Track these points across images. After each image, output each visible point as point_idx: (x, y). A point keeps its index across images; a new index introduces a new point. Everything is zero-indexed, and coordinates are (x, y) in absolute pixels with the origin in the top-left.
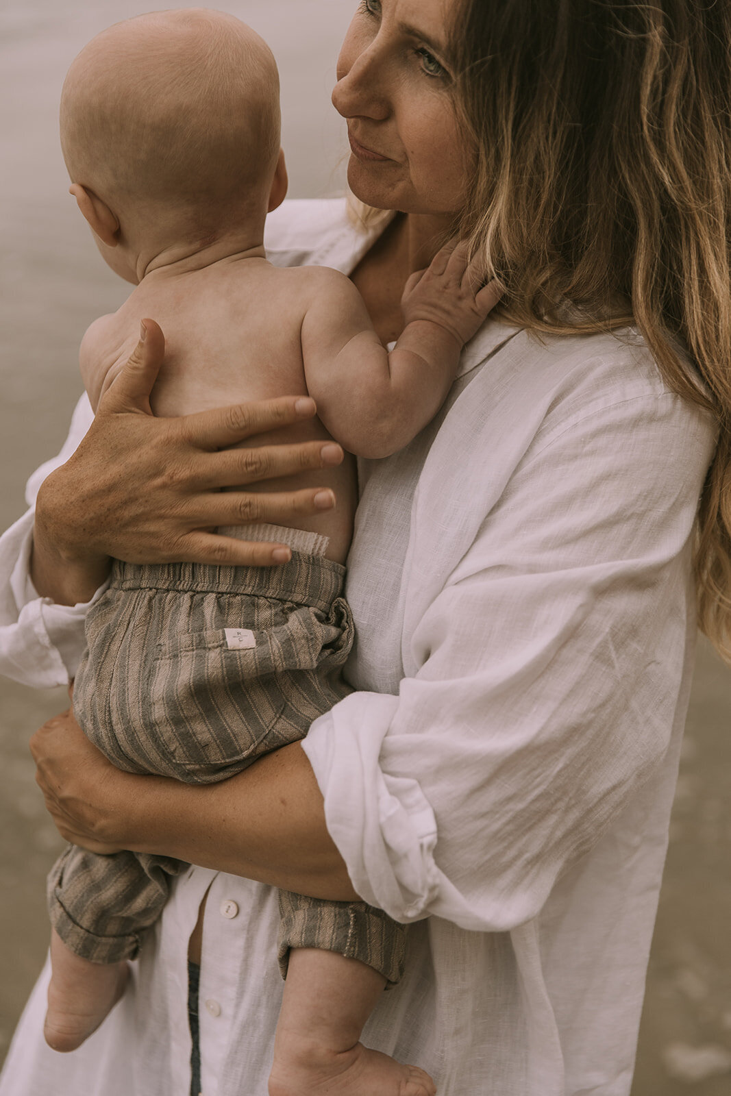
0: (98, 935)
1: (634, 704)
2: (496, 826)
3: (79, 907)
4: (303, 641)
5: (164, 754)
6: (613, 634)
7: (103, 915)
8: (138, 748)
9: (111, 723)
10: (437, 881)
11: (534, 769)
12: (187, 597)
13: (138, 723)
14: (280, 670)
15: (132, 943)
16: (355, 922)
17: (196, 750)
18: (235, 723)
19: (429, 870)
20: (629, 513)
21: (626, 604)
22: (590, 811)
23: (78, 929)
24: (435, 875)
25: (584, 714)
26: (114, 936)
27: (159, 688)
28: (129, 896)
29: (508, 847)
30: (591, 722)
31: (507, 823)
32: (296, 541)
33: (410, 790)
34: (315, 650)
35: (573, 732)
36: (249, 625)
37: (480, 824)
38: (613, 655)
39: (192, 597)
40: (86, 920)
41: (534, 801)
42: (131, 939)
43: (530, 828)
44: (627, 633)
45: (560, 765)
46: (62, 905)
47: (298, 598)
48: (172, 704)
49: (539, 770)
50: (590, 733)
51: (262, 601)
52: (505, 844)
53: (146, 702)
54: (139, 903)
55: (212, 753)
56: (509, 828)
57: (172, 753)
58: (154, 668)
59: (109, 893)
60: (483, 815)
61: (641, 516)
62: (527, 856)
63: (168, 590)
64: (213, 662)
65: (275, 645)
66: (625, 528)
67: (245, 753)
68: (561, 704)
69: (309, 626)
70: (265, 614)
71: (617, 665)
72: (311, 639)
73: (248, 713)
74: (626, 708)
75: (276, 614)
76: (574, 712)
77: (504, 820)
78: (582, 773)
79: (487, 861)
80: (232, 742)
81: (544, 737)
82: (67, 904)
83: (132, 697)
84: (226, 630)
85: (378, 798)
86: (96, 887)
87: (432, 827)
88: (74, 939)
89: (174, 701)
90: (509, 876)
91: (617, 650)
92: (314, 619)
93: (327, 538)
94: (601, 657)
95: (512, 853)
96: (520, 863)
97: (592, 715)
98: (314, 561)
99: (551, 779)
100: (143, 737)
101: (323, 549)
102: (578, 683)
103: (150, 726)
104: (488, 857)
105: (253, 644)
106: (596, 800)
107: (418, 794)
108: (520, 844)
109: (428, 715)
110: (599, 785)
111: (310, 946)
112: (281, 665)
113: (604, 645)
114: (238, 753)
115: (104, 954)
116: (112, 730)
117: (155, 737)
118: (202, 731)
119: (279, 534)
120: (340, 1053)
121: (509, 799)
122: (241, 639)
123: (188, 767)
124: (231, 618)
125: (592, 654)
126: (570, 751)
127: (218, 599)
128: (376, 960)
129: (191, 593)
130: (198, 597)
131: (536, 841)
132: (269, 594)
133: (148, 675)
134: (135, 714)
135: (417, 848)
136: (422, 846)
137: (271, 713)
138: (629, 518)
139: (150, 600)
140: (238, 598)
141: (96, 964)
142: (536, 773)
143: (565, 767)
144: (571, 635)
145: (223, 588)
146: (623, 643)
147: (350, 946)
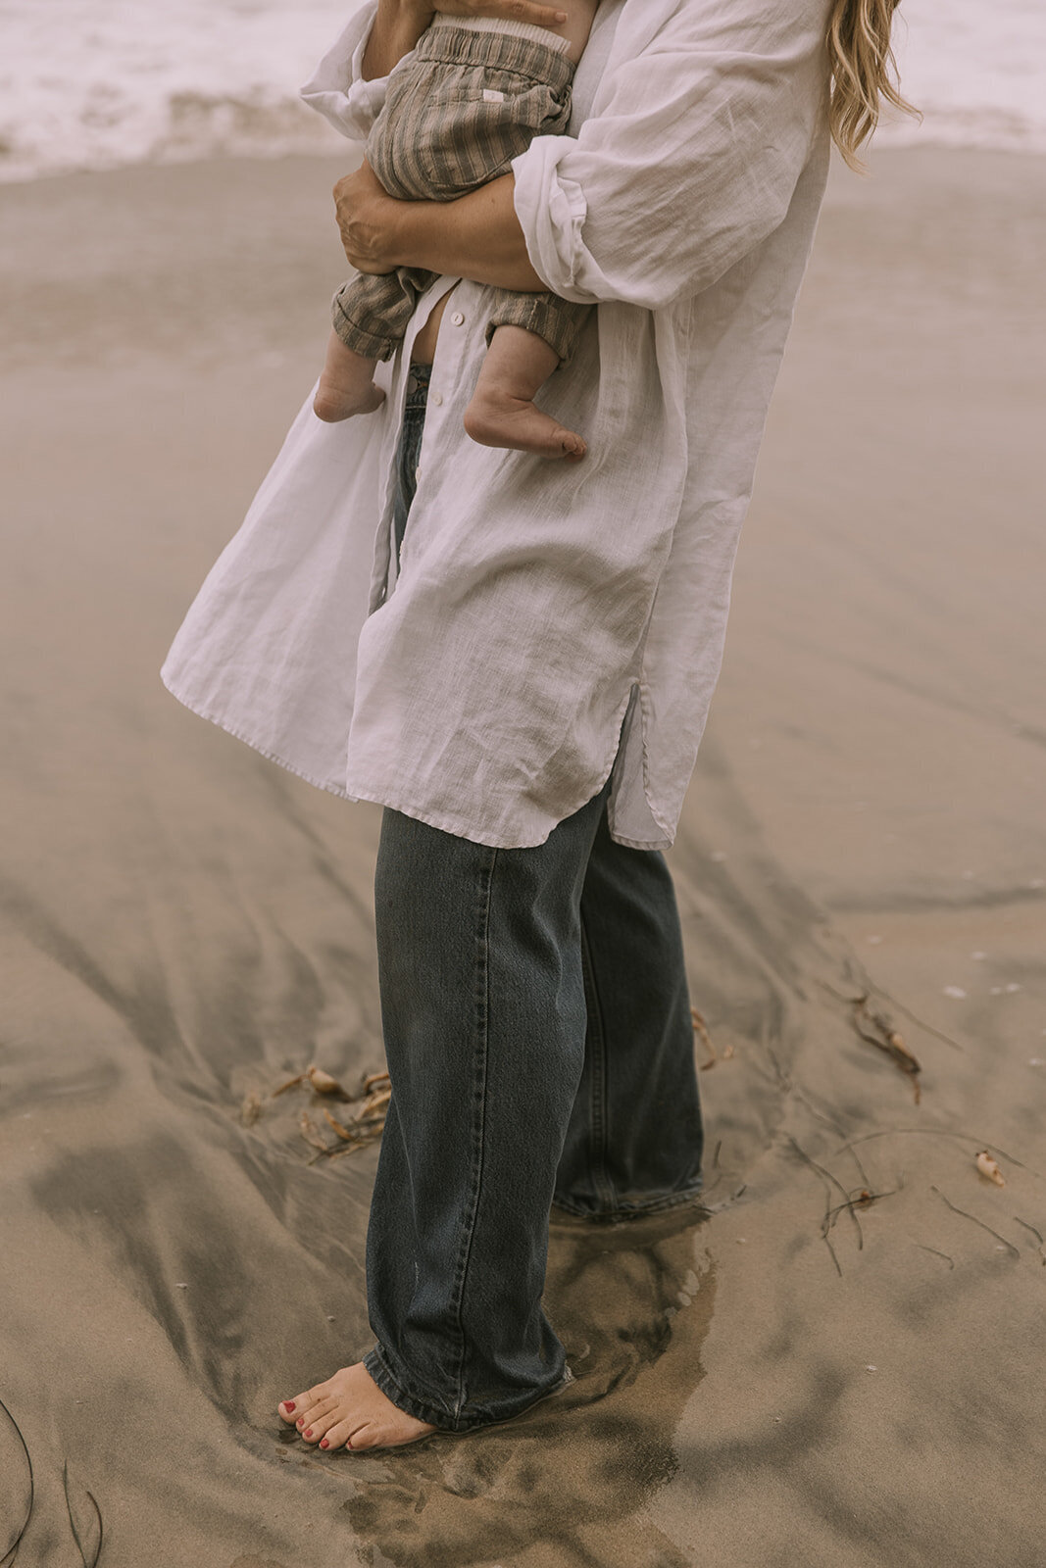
0: (362, 330)
1: (751, 172)
2: (629, 223)
3: (351, 306)
4: (536, 105)
5: (423, 174)
6: (732, 105)
7: (367, 315)
8: (406, 171)
9: (391, 152)
10: (582, 250)
11: (661, 186)
12: (462, 67)
13: (409, 152)
14: (514, 121)
15: (386, 346)
16: (537, 307)
17: (446, 174)
18: (476, 158)
19: (576, 240)
20: (754, 22)
21: (744, 88)
22: (708, 241)
23: (349, 323)
24: (580, 245)
25: (703, 155)
26: (374, 335)
27: (429, 125)
28: (389, 303)
29: (638, 242)
30: (706, 165)
31: (638, 223)
32: (548, 40)
33: (574, 189)
34: (542, 114)
35: (692, 167)
36: (504, 91)
37: (617, 219)
38: (731, 121)
39: (466, 68)
40: (355, 318)
41: (658, 211)
42: (386, 342)
43: (655, 233)
44: (745, 110)
45: (681, 189)
46: (340, 306)
47: (542, 79)
48: (436, 135)
49: (664, 188)
50: (707, 172)
51: (516, 76)
52: (635, 239)
53: (418, 135)
54: (394, 310)
55: (457, 177)
56: (639, 227)
57: (429, 174)
58: (427, 112)
59: (375, 298)
60: (621, 213)
61: (764, 26)
62: (652, 254)
63: (448, 63)
64: (471, 111)
65: (517, 101)
66: (751, 33)
67: (479, 180)
68: (685, 144)
69: (543, 96)
70: (515, 85)
71: (734, 130)
72: (541, 105)
73: (486, 153)
74: (743, 170)
75: (524, 86)
76: (694, 152)
77: (636, 220)
78: (699, 204)
79: (621, 248)
80: (471, 171)
81: (669, 163)
82: (343, 305)
83: (408, 133)
84: (485, 90)
85: (550, 188)
86: (367, 293)
87: (584, 211)
88: (345, 331)
89: (438, 135)
90: (636, 267)
91: (735, 119)
92: (548, 94)
93: (570, 43)
94: (720, 118)
95: (640, 248)
96: (647, 258)
97: (708, 159)
98: (557, 56)
99: (672, 198)
100: (410, 161)
101: (566, 50)
102: (700, 133)
103: (417, 152)
104: (621, 245)
105: (502, 100)
106: (712, 233)
107: (579, 192)
108: (646, 243)
109: (596, 143)
110: (716, 222)
111: (506, 323)
112: (516, 118)
113: (723, 111)
114: (473, 179)
115: (364, 346)
116: (392, 158)
117: (418, 161)
118: (452, 160)
119: (537, 32)
120: (516, 398)
121: (641, 205)
122: (494, 97)
123: (439, 186)
124: (492, 85)
125: (713, 115)
126: (689, 182)
127: (485, 71)
128: (549, 333)
129: (464, 66)
130: (470, 68)
131: (660, 244)
132: (523, 71)
133: (424, 116)
134: (409, 144)
135: (570, 222)
136: (573, 223)
137: (502, 155)
138: (755, 26)
139: (435, 68)
140: (500, 72)
141: (357, 353)
142: (662, 190)
143: (685, 192)
144: (698, 97)
145: (490, 64)
146: (740, 115)
147: (532, 320)
